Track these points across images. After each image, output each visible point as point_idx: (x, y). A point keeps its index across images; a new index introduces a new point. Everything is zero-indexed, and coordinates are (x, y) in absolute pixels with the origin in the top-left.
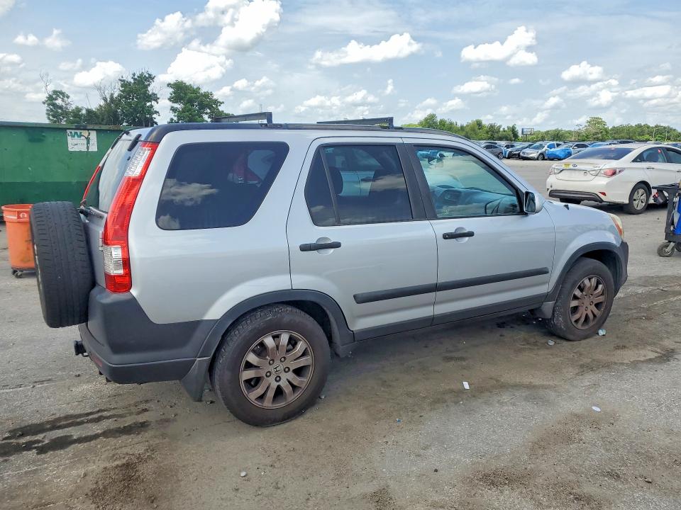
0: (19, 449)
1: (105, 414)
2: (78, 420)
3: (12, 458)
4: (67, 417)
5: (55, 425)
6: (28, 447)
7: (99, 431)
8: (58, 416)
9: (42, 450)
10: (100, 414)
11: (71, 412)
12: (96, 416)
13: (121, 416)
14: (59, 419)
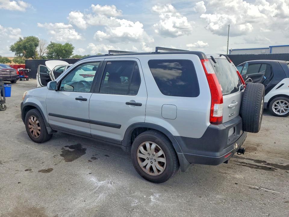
0: (272, 165)
1: (239, 164)
2: (249, 165)
3: (275, 163)
4: (252, 168)
5: (258, 167)
6: (268, 164)
7: (245, 160)
8: (255, 169)
9: (264, 162)
10: (241, 164)
11: (250, 169)
12: (242, 164)
13: (235, 161)
14: (255, 168)
